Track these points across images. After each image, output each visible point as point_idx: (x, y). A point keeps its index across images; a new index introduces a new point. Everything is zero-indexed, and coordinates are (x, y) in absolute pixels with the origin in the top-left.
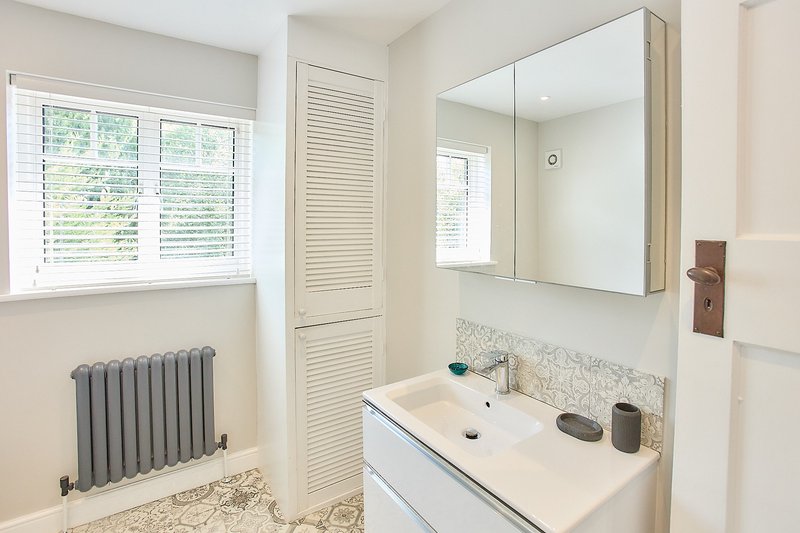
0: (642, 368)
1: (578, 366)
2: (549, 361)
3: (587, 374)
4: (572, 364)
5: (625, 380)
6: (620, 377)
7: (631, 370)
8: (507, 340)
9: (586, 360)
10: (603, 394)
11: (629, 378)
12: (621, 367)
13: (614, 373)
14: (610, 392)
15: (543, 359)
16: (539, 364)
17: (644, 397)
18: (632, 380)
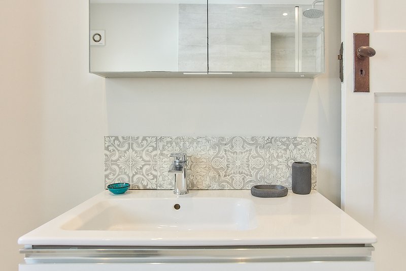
0: (302, 134)
1: (253, 148)
2: (225, 151)
3: (262, 152)
4: (248, 147)
5: (291, 147)
6: (288, 146)
7: (295, 138)
8: (177, 144)
9: (260, 141)
10: (275, 163)
11: (294, 144)
12: (288, 138)
13: (283, 143)
14: (280, 160)
15: (219, 151)
16: (216, 156)
17: (305, 155)
18: (296, 145)
